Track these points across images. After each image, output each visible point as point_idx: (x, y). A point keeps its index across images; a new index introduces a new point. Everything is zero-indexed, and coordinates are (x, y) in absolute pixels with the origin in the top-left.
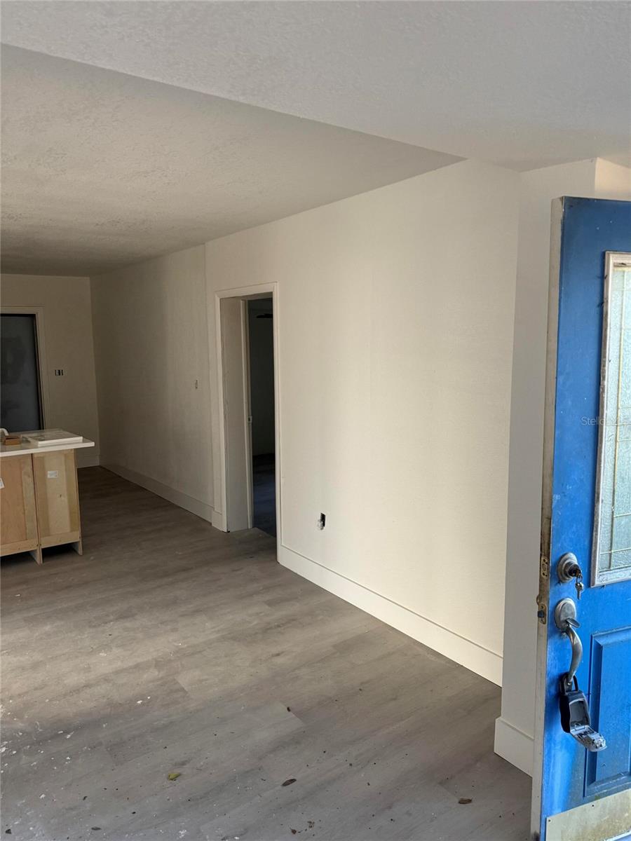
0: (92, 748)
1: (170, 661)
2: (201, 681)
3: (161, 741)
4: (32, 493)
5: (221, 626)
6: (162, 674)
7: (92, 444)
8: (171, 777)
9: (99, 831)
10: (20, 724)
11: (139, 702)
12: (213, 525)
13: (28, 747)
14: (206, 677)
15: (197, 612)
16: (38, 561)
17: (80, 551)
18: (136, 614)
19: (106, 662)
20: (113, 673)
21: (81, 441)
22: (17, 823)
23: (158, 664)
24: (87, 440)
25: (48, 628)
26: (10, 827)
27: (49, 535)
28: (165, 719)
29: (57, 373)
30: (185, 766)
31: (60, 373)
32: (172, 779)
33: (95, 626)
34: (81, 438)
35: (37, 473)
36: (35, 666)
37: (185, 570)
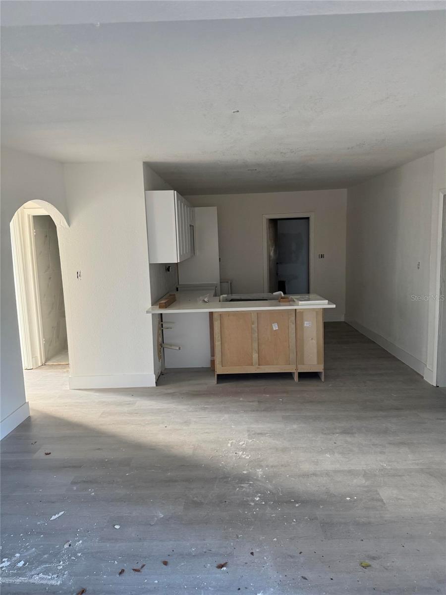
0: (310, 520)
1: (375, 475)
2: (398, 499)
3: (359, 534)
4: (295, 335)
5: (421, 461)
6: (367, 483)
7: (334, 306)
8: (363, 565)
9: (307, 581)
10: (270, 486)
11: (348, 499)
12: (424, 378)
13: (272, 503)
14: (402, 497)
15: (402, 444)
16: (296, 380)
17: (323, 379)
18: (355, 433)
19: (329, 462)
20: (333, 471)
21: (327, 303)
22: (258, 550)
23: (366, 475)
24: (331, 303)
25: (295, 426)
26: (254, 551)
27: (303, 364)
28: (365, 519)
29: (320, 257)
30: (375, 561)
31: (322, 256)
32: (363, 567)
33: (325, 434)
34: (327, 301)
35: (298, 322)
36: (285, 450)
37: (397, 409)
